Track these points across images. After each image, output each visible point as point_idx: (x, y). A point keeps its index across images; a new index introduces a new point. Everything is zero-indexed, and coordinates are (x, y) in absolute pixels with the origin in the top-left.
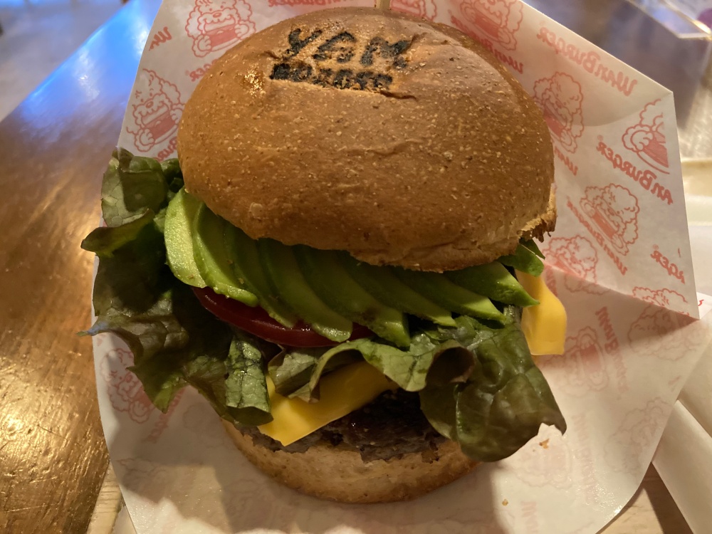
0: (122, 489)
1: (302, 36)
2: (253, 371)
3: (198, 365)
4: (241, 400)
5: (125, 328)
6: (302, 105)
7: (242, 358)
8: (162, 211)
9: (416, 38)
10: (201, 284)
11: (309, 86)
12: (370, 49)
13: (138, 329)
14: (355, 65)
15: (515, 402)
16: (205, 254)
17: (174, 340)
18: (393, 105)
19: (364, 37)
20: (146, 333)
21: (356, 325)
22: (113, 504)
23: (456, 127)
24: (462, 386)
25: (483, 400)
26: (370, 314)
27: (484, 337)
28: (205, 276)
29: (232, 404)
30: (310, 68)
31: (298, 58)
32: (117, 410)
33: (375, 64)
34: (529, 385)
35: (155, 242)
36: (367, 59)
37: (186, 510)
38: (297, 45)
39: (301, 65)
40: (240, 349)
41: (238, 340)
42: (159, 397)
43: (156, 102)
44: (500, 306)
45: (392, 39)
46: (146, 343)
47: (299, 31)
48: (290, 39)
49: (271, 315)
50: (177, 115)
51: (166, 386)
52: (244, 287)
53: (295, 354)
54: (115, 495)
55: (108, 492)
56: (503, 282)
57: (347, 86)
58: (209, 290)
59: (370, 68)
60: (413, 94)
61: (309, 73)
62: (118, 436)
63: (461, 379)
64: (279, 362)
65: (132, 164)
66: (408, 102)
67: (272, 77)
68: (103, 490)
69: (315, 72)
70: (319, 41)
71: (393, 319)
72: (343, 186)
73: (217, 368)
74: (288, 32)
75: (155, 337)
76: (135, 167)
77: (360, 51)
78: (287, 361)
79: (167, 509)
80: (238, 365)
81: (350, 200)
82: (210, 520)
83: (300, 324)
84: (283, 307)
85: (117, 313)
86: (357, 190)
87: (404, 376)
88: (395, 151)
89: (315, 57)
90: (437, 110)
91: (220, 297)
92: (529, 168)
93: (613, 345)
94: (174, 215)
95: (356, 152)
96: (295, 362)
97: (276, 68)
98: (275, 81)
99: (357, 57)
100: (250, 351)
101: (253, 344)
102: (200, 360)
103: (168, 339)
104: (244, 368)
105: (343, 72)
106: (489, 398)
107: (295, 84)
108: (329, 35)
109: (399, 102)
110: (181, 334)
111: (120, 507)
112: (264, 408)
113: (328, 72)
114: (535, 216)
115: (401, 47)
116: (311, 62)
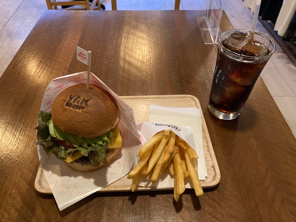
0: (42, 168)
1: (72, 96)
2: (63, 151)
3: (55, 149)
4: (61, 156)
5: (42, 143)
6: (70, 112)
7: (62, 149)
8: (49, 121)
9: (90, 99)
10: (55, 137)
11: (71, 108)
12: (82, 101)
13: (44, 143)
14: (79, 104)
15: (99, 159)
16: (56, 132)
17: (51, 145)
18: (84, 113)
19: (82, 98)
20: (46, 144)
21: (80, 145)
22: (41, 171)
23: (93, 117)
24: (94, 156)
25: (95, 158)
26: (82, 143)
27: (99, 148)
28: (56, 135)
29: (60, 156)
30: (72, 104)
31: (70, 102)
32: (41, 154)
33: (83, 105)
34: (102, 156)
35: (47, 128)
36: (81, 103)
37: (53, 172)
38: (71, 98)
39: (71, 103)
40: (61, 147)
41: (61, 146)
42: (48, 154)
43: (48, 99)
44: (103, 142)
45: (86, 99)
46: (46, 146)
47: (71, 95)
48: (70, 96)
49: (66, 142)
50: (52, 100)
51: (50, 152)
52: (62, 138)
53: (70, 149)
54: (41, 169)
55: (40, 169)
56: (104, 139)
57: (78, 109)
58: (56, 137)
59: (82, 105)
60: (87, 112)
61: (72, 105)
62: (42, 159)
63: (93, 155)
64: (67, 150)
65: (43, 114)
66: (86, 113)
67: (66, 105)
68: (39, 168)
69: (73, 105)
70: (74, 98)
71: (85, 144)
72: (75, 126)
73: (58, 150)
74: (69, 95)
75: (47, 145)
76: (44, 115)
77: (81, 101)
78: (69, 150)
79: (50, 172)
80: (61, 150)
81: (76, 128)
82: (58, 174)
83: (71, 144)
84: (68, 141)
85: (41, 140)
86: (77, 127)
87: (85, 154)
88: (83, 121)
89: (73, 102)
90: (90, 115)
91: (58, 139)
92: (107, 122)
93: (132, 146)
94: (51, 123)
95: (77, 121)
96: (70, 150)
97: (67, 103)
98: (66, 107)
99: (80, 103)
100: (63, 148)
101: (64, 146)
102: (55, 148)
103: (49, 145)
104: (62, 151)
105: (77, 106)
106: (96, 158)
107: (69, 108)
108: (76, 97)
109: (85, 113)
110: (52, 144)
111: (42, 171)
112: (65, 157)
113: (75, 105)
114: (110, 128)
115: (87, 101)
116: (73, 103)
